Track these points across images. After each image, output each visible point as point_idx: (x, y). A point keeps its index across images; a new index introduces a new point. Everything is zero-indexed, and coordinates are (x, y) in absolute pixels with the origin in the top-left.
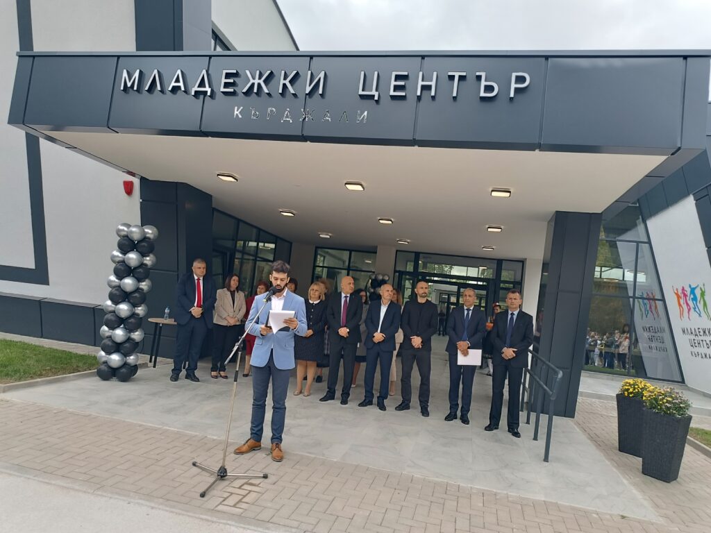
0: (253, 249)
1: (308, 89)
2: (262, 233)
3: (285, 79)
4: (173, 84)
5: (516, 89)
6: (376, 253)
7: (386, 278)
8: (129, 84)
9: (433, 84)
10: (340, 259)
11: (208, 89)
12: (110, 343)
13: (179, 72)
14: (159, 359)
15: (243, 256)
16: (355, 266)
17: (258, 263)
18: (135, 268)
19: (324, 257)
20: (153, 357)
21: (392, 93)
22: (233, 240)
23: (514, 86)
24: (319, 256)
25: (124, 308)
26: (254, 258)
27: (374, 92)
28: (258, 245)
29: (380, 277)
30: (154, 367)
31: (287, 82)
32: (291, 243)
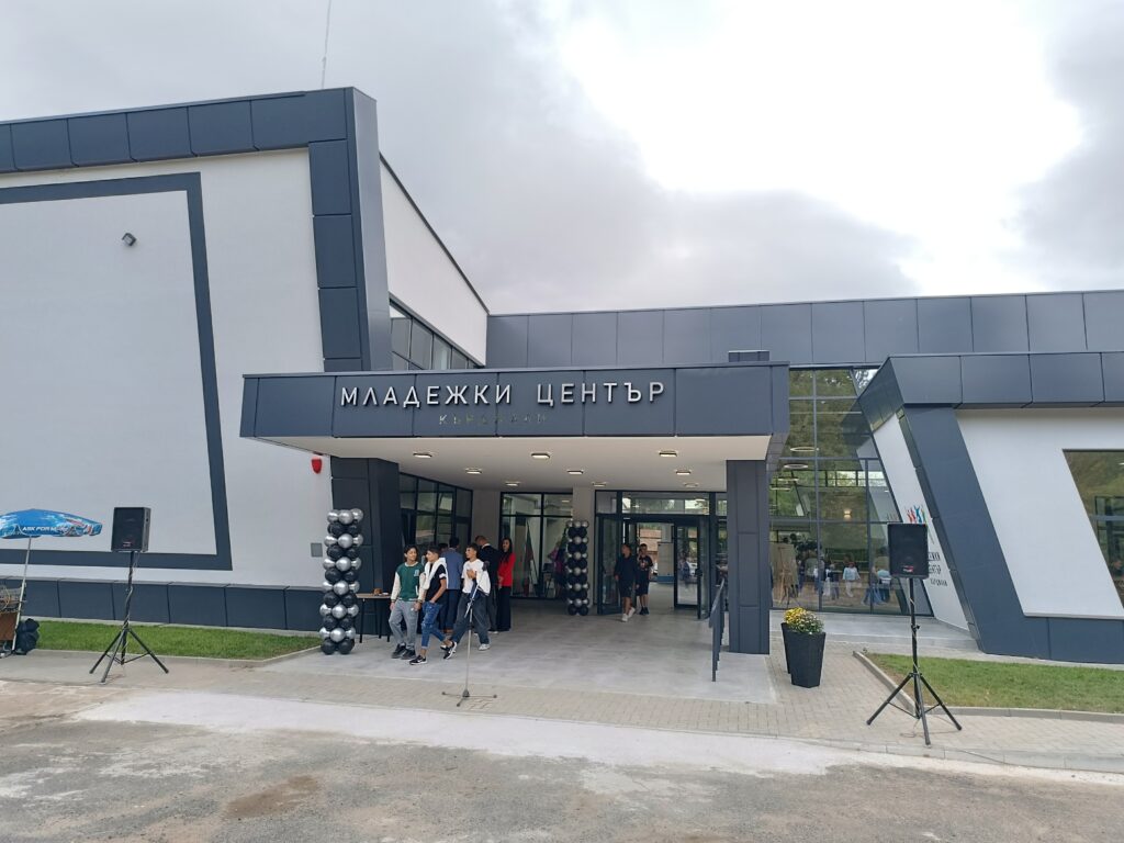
1: (498, 400)
3: (479, 392)
4: (387, 399)
5: (654, 395)
6: (571, 493)
7: (585, 524)
8: (349, 401)
9: (593, 392)
11: (417, 402)
12: (331, 620)
13: (391, 389)
16: (549, 512)
18: (348, 549)
21: (563, 400)
23: (652, 392)
25: (341, 586)
27: (549, 400)
31: (481, 395)
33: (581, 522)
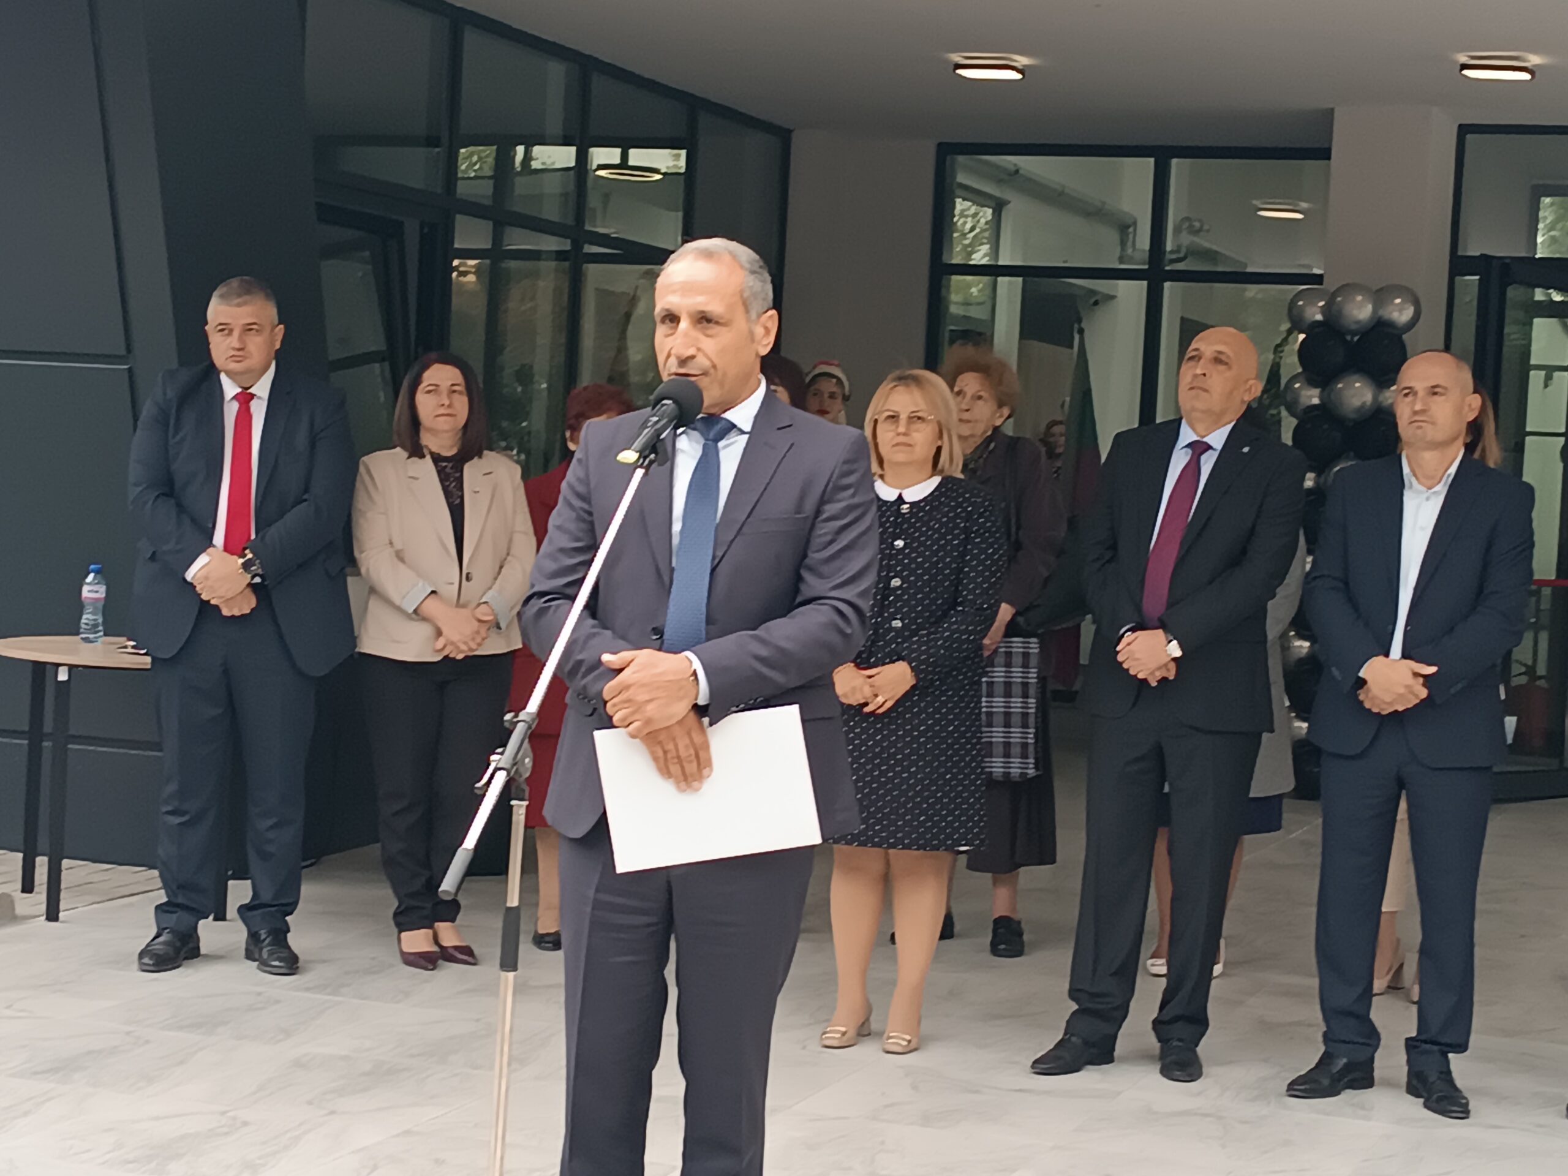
0: (552, 187)
2: (599, 84)
6: (1325, 154)
7: (1400, 313)
10: (1095, 213)
14: (73, 870)
15: (497, 238)
16: (1195, 252)
17: (592, 270)
19: (999, 207)
20: (42, 863)
22: (432, 141)
24: (960, 205)
26: (566, 245)
28: (582, 158)
29: (1361, 311)
30: (52, 914)
32: (784, 136)
33: (1380, 295)
